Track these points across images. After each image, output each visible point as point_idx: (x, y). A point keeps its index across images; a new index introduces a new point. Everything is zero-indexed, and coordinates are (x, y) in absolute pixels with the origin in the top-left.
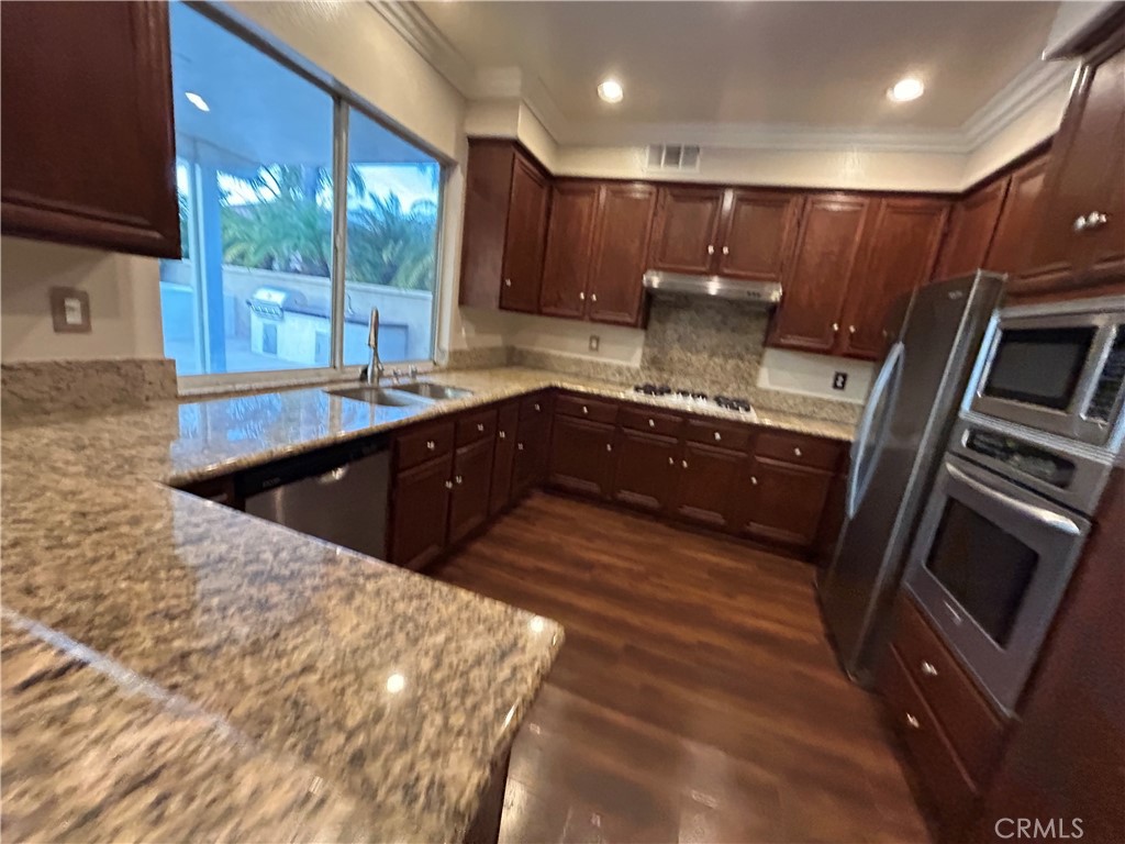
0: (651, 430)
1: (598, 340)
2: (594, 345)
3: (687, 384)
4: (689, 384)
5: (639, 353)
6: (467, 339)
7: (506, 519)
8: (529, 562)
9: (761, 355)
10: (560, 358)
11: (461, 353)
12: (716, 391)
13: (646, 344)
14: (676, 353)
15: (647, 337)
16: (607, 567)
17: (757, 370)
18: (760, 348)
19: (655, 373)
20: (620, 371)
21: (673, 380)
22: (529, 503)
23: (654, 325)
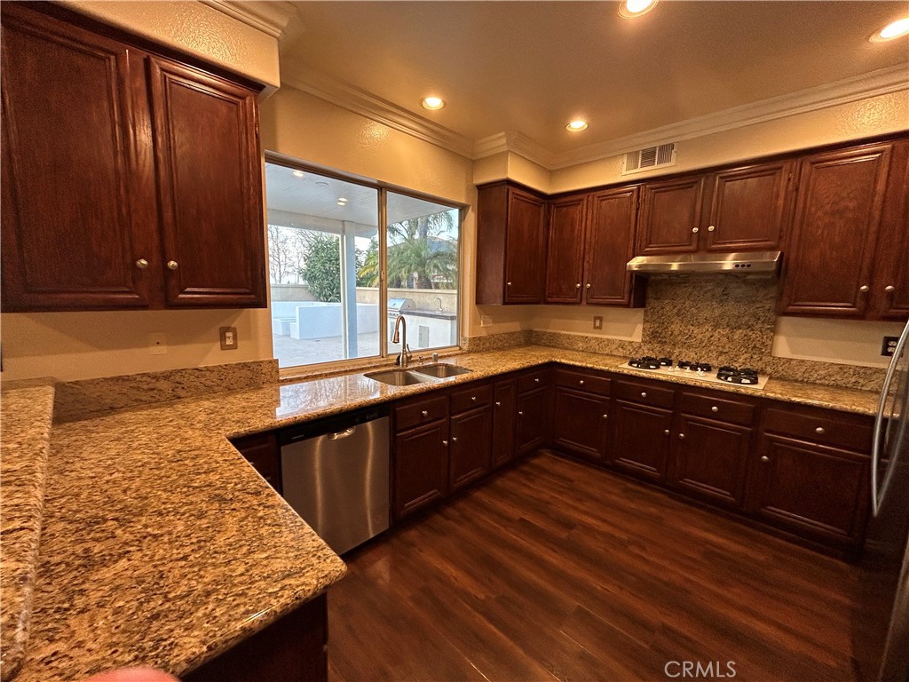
0: (643, 401)
1: (601, 319)
2: (598, 324)
3: (691, 356)
4: (693, 355)
5: (640, 327)
6: (485, 328)
7: (511, 474)
8: (517, 513)
9: (775, 323)
10: (569, 337)
11: (480, 339)
12: (723, 361)
13: (645, 321)
14: (676, 327)
15: (646, 315)
16: (587, 529)
17: (772, 339)
18: (771, 315)
19: (657, 347)
20: (622, 345)
21: (676, 351)
22: (536, 461)
23: (652, 303)
